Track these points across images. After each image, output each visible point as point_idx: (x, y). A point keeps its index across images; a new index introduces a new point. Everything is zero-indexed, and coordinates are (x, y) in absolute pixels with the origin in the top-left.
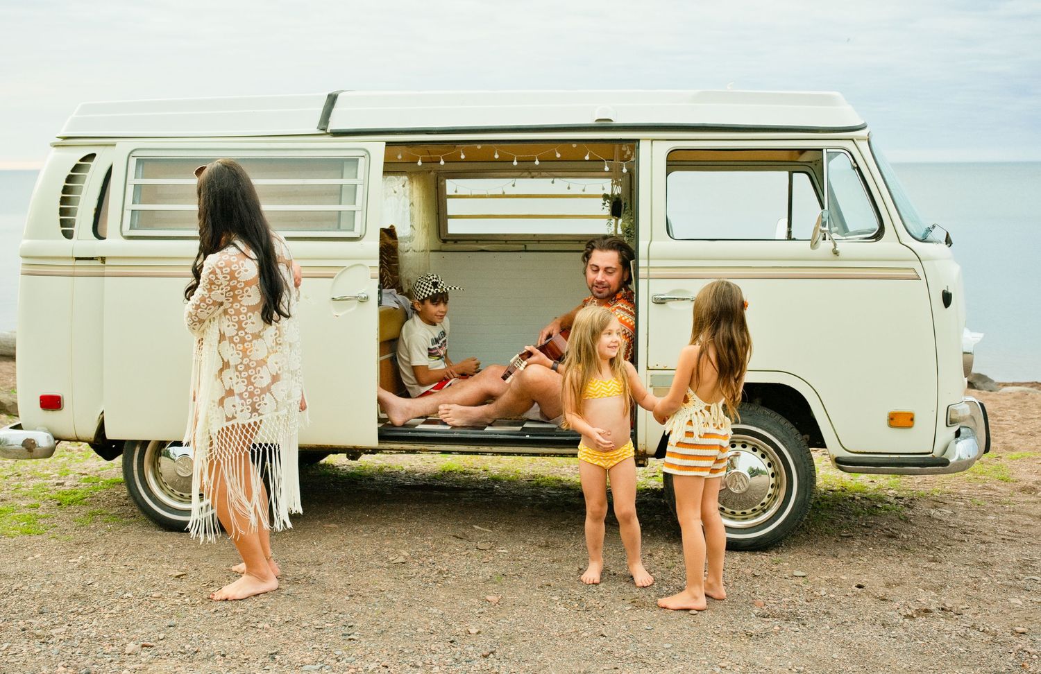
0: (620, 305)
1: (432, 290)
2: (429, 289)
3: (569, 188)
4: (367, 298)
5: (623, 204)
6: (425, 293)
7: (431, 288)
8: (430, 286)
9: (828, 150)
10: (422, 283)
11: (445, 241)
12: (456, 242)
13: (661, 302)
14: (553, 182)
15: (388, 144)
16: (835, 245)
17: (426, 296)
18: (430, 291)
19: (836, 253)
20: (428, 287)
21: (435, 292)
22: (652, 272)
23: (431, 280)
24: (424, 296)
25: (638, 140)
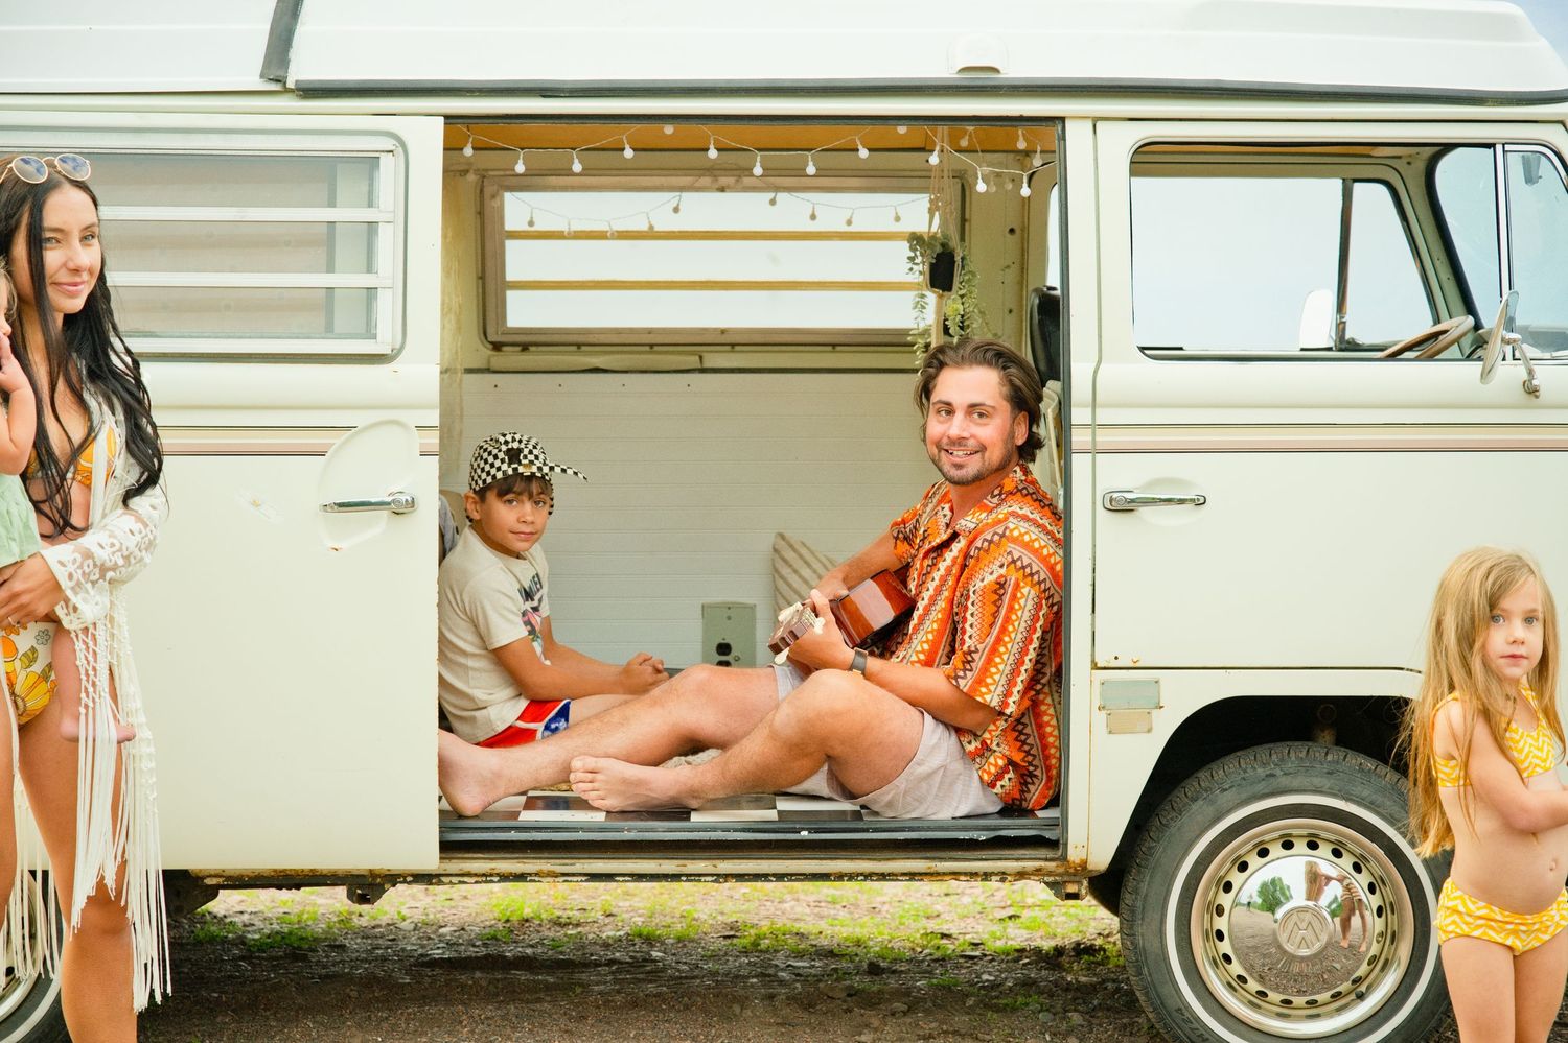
0: (1016, 508)
1: (504, 467)
2: (498, 463)
3: (813, 217)
4: (412, 504)
5: (958, 259)
6: (488, 473)
7: (503, 461)
8: (501, 455)
9: (1507, 148)
10: (485, 450)
11: (497, 347)
12: (525, 347)
13: (1123, 507)
14: (773, 202)
15: (450, 119)
16: (1531, 372)
17: (489, 480)
18: (499, 469)
19: (1532, 391)
20: (496, 457)
21: (510, 472)
22: (1105, 438)
23: (506, 442)
24: (484, 481)
25: (1062, 119)
